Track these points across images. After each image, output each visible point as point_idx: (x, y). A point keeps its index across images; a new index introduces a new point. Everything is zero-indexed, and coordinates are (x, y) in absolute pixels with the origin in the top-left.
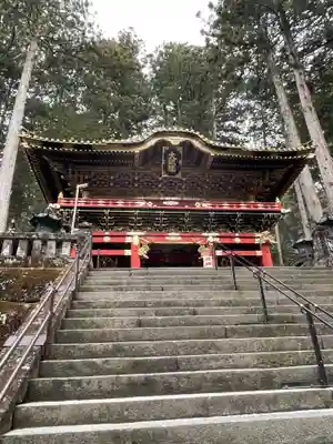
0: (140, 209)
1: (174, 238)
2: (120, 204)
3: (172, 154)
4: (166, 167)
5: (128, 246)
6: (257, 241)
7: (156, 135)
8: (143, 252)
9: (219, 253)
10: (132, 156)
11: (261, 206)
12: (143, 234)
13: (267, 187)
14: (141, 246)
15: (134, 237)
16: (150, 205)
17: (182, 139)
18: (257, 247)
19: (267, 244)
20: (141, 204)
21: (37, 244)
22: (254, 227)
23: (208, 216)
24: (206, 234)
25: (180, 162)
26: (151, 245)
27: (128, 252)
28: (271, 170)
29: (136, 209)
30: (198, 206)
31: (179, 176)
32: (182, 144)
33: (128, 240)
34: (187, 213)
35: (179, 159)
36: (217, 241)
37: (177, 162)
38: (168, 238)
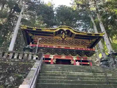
0: (54, 48)
2: (48, 46)
3: (64, 33)
4: (62, 37)
5: (50, 59)
7: (60, 27)
8: (54, 61)
10: (53, 33)
11: (89, 49)
12: (54, 56)
13: (90, 44)
14: (54, 59)
15: (52, 57)
16: (57, 47)
18: (87, 61)
21: (26, 55)
22: (87, 55)
23: (74, 51)
24: (73, 57)
25: (66, 36)
26: (56, 59)
27: (50, 61)
28: (92, 39)
29: (53, 48)
30: (71, 48)
31: (65, 39)
32: (67, 31)
33: (50, 57)
34: (68, 50)
35: (66, 35)
36: (76, 59)
37: (65, 35)
38: (62, 57)
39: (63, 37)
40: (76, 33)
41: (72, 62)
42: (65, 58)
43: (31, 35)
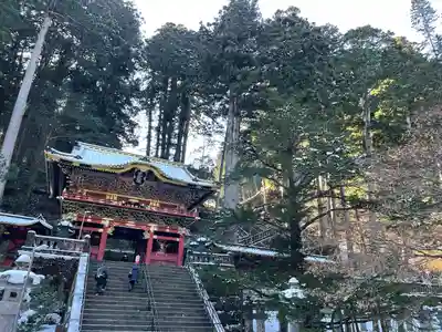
1: (131, 224)
4: (135, 180)
5: (102, 226)
6: (179, 232)
8: (110, 231)
9: (155, 237)
12: (112, 220)
13: (192, 200)
14: (110, 227)
15: (106, 222)
18: (178, 236)
19: (184, 235)
22: (179, 224)
24: (150, 225)
25: (145, 178)
26: (115, 227)
27: (101, 230)
29: (111, 206)
30: (148, 208)
31: (142, 185)
33: (103, 222)
36: (156, 229)
37: (143, 178)
38: (127, 224)
39: (139, 181)
40: (163, 180)
41: (147, 236)
42: (133, 225)
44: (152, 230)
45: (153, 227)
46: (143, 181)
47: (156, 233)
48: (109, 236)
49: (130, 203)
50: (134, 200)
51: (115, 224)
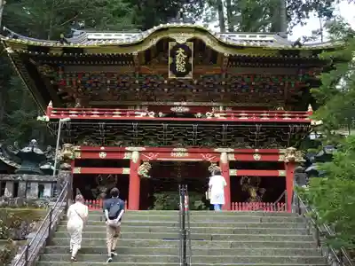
0: (139, 121)
1: (180, 154)
2: (117, 115)
3: (181, 51)
4: (174, 65)
5: (127, 163)
6: (281, 159)
8: (143, 170)
9: (233, 172)
10: (131, 57)
12: (144, 149)
13: (299, 89)
14: (142, 163)
15: (133, 154)
16: (152, 115)
17: (191, 36)
18: (281, 166)
19: (292, 162)
20: (141, 115)
21: (22, 186)
22: (279, 140)
23: (221, 129)
25: (191, 61)
26: (151, 162)
27: (126, 171)
28: (305, 69)
31: (189, 77)
33: (127, 156)
34: (195, 126)
35: (189, 56)
36: (232, 158)
37: (187, 60)
38: (173, 154)
39: (180, 67)
40: (227, 53)
42: (187, 155)
43: (45, 70)
44: (224, 158)
45: (226, 155)
46: (188, 67)
47: (232, 165)
48: (142, 180)
49: (174, 114)
50: (181, 107)
51: (151, 157)
